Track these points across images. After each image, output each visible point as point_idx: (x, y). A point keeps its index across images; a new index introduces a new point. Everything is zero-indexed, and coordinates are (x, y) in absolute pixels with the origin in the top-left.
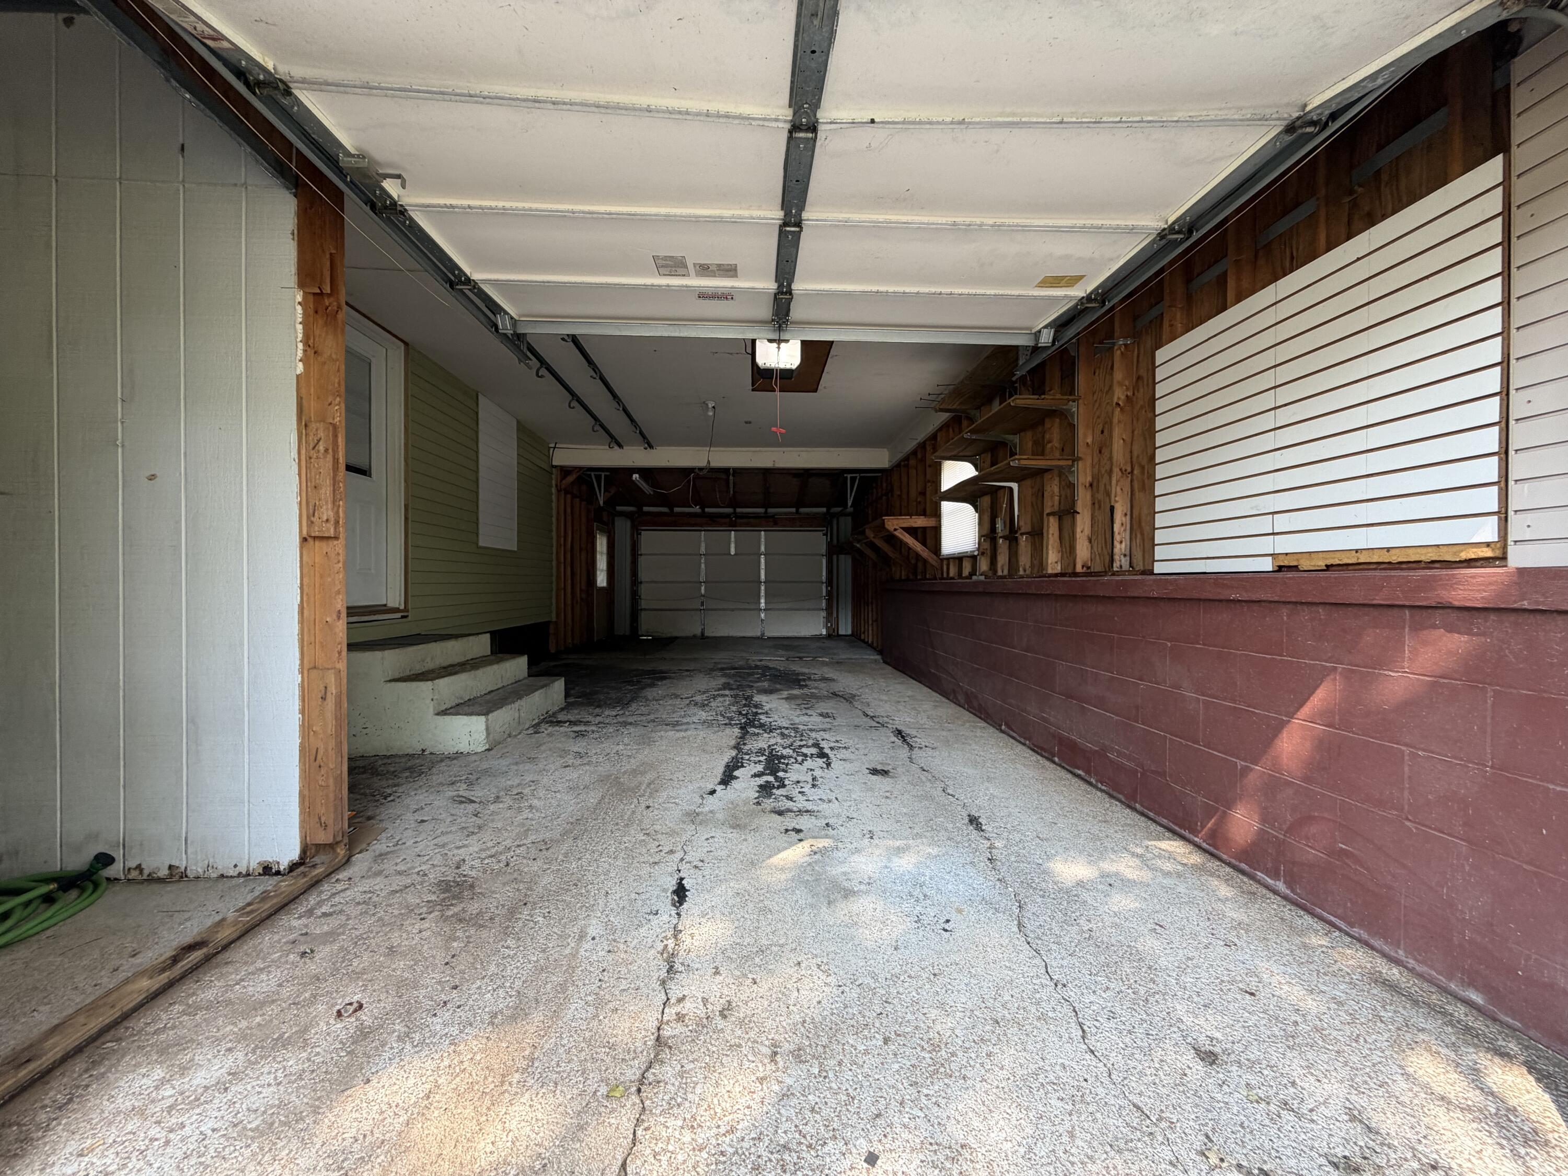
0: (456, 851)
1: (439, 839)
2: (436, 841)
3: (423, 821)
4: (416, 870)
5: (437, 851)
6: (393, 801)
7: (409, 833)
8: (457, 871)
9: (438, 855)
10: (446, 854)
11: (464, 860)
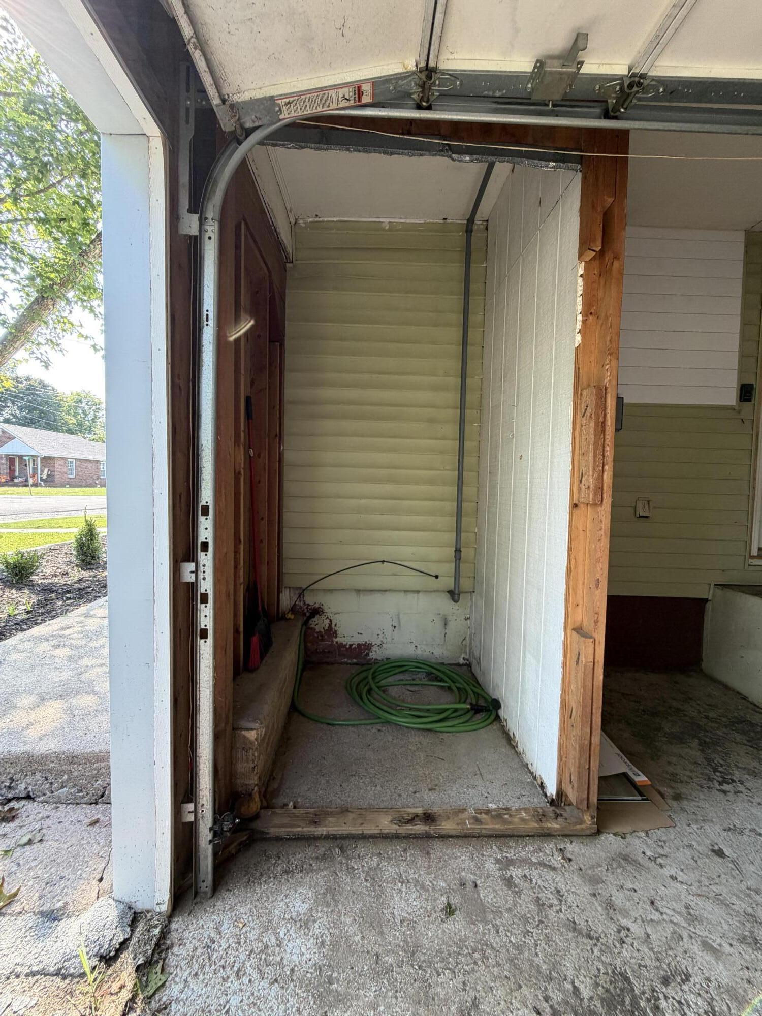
0: (696, 948)
1: (701, 902)
2: (693, 901)
3: (720, 853)
4: (625, 922)
5: (677, 919)
6: (725, 792)
7: (684, 855)
8: (659, 986)
9: (670, 928)
10: (681, 938)
11: (687, 978)
